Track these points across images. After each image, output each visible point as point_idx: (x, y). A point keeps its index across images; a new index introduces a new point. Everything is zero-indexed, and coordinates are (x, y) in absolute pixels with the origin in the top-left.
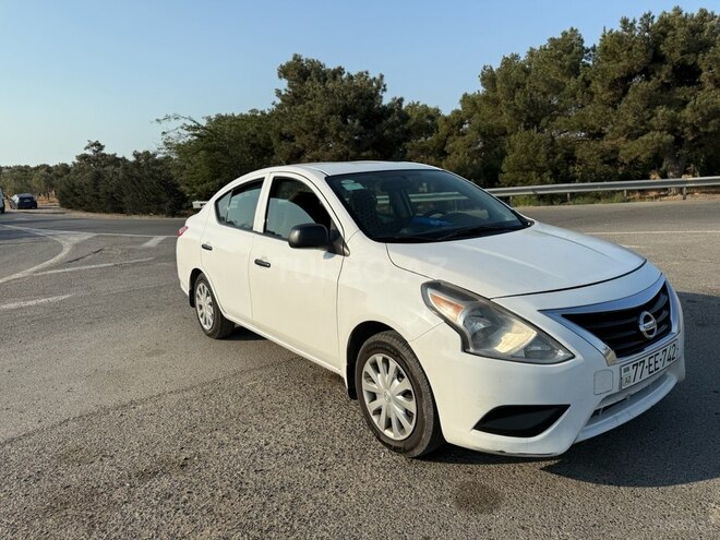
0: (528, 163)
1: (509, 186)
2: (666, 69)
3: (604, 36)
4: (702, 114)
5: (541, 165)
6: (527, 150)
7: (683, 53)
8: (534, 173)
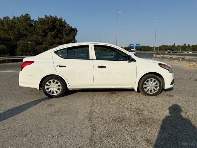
0: (26, 49)
1: (20, 56)
2: (56, 30)
3: (39, 18)
4: (66, 41)
5: (30, 50)
6: (25, 46)
7: (59, 27)
8: (28, 52)
